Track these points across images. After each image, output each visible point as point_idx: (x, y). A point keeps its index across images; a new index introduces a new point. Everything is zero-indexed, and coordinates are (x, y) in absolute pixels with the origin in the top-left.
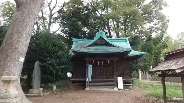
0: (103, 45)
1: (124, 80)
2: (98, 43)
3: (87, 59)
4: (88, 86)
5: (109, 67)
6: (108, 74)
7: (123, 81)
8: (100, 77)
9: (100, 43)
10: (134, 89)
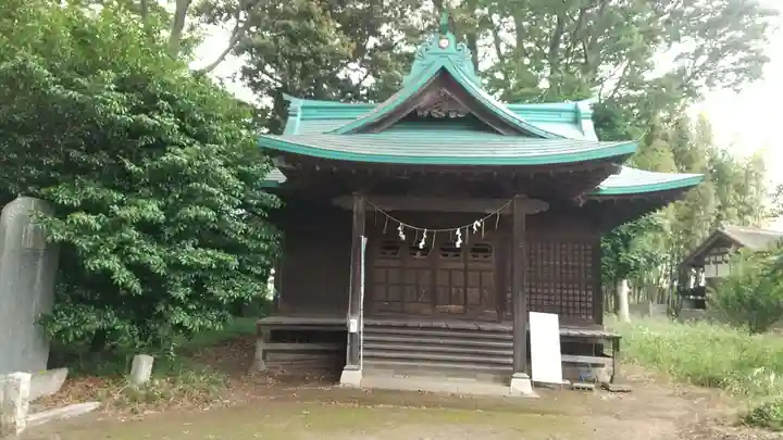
0: (457, 120)
1: (565, 332)
2: (423, 109)
3: (359, 205)
4: (355, 361)
5: (481, 255)
6: (473, 293)
7: (562, 337)
8: (429, 311)
9: (436, 114)
10: (625, 387)
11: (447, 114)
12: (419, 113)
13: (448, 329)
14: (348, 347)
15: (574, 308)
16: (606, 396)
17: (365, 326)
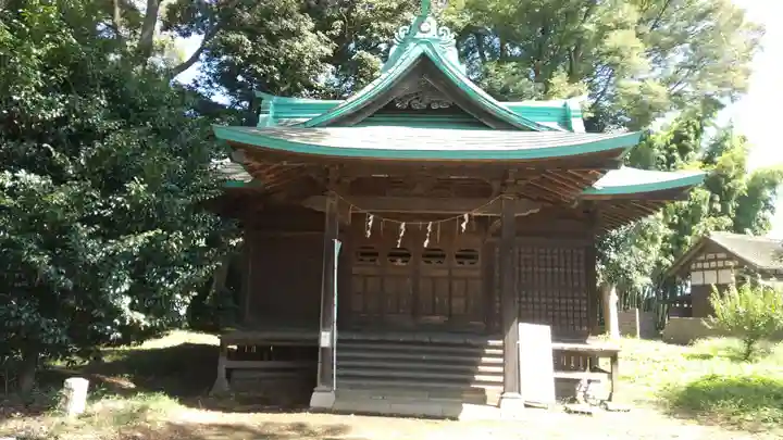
0: (439, 111)
1: (558, 346)
2: (402, 100)
3: (331, 205)
4: (327, 381)
5: (467, 262)
6: (458, 303)
7: (555, 352)
8: (409, 323)
9: (417, 105)
11: (429, 105)
12: (398, 105)
13: (431, 344)
14: (319, 365)
15: (567, 318)
17: (339, 341)
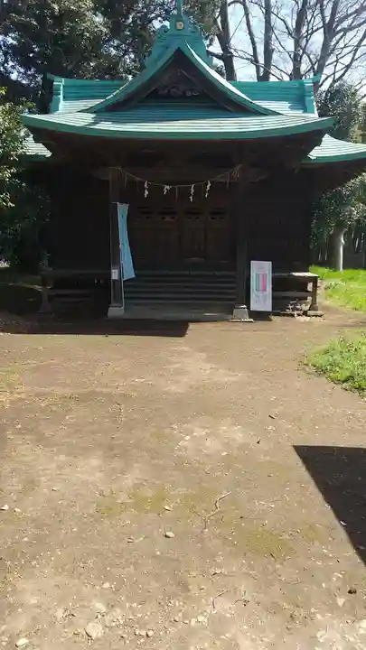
1: (276, 275)
2: (163, 88)
4: (118, 299)
5: (218, 217)
9: (174, 92)
10: (319, 312)
11: (184, 93)
12: (160, 92)
13: (190, 276)
14: (112, 291)
16: (304, 319)
